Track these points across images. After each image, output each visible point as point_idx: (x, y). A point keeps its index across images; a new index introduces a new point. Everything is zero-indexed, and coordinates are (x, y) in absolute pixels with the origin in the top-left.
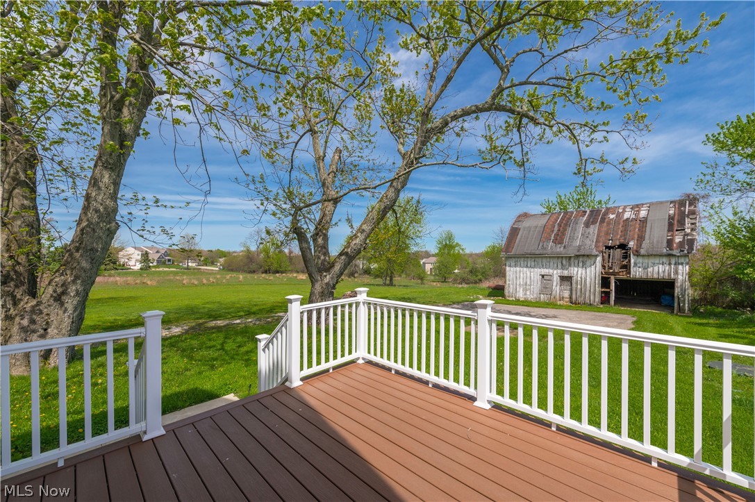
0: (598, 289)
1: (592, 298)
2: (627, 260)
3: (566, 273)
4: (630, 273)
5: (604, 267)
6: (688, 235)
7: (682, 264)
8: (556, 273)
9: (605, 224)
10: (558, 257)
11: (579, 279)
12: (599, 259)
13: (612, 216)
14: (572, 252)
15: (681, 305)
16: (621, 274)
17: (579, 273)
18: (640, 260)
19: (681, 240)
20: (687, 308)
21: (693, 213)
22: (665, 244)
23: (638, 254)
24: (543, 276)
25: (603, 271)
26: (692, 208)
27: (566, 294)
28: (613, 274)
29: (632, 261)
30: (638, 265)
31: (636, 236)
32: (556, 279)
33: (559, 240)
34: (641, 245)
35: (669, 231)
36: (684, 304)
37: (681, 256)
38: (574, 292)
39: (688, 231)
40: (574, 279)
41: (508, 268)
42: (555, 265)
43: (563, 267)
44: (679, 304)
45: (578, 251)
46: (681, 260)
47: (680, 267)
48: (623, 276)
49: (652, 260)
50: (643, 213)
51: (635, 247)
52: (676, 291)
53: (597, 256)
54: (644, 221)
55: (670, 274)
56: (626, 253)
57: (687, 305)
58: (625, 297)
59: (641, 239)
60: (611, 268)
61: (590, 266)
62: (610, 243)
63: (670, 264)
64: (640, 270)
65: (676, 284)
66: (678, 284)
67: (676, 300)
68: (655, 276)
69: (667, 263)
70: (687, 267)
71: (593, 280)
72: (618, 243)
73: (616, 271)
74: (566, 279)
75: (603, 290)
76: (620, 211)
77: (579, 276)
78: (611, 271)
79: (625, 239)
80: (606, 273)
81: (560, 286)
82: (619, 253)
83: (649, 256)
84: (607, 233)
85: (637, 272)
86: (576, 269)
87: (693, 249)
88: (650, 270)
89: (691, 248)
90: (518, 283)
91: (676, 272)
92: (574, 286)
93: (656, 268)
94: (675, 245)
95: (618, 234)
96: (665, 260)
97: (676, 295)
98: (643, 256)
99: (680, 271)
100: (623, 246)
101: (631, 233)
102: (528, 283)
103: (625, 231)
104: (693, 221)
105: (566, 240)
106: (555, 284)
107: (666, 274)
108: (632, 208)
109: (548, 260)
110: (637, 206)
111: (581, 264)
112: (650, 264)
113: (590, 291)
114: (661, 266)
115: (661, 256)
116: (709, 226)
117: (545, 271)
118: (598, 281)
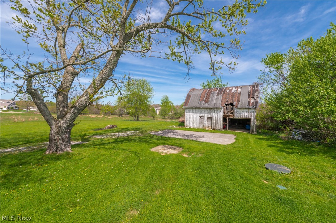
0: (222, 123)
1: (220, 127)
2: (233, 110)
3: (209, 116)
4: (234, 116)
5: (224, 113)
6: (255, 100)
7: (253, 112)
8: (206, 116)
9: (225, 94)
10: (206, 109)
11: (215, 118)
12: (222, 109)
13: (228, 91)
14: (212, 106)
15: (253, 129)
16: (231, 116)
17: (215, 115)
18: (238, 110)
19: (253, 102)
20: (255, 131)
21: (257, 90)
22: (247, 104)
23: (237, 108)
24: (200, 117)
25: (224, 115)
26: (257, 88)
27: (210, 125)
28: (228, 116)
29: (235, 111)
30: (237, 112)
31: (237, 100)
32: (206, 118)
33: (206, 101)
34: (238, 104)
35: (249, 98)
36: (254, 129)
38: (213, 124)
39: (255, 98)
40: (213, 118)
41: (186, 113)
42: (205, 112)
43: (208, 113)
44: (252, 129)
45: (214, 106)
46: (253, 110)
47: (253, 113)
48: (231, 117)
49: (243, 110)
50: (239, 90)
51: (236, 105)
52: (251, 124)
53: (221, 108)
54: (239, 93)
55: (249, 117)
56: (233, 107)
57: (255, 130)
58: (233, 125)
59: (238, 101)
60: (227, 114)
61: (219, 113)
62: (227, 103)
63: (249, 112)
64: (238, 114)
65: (251, 121)
66: (252, 121)
67: (251, 127)
68: (244, 117)
69: (248, 112)
70: (255, 113)
71: (220, 119)
72: (230, 103)
73: (229, 115)
74: (210, 118)
75: (224, 123)
76: (231, 89)
77: (215, 117)
78: (227, 115)
79: (232, 101)
80: (225, 116)
81: (207, 121)
82: (230, 107)
83: (241, 108)
84: (226, 98)
85: (237, 116)
86: (213, 114)
88: (242, 114)
89: (257, 106)
90: (190, 120)
91: (251, 116)
92: (213, 121)
93: (244, 114)
94: (251, 104)
95: (230, 99)
96: (247, 110)
97: (251, 125)
98: (239, 108)
99: (253, 115)
100: (232, 104)
101: (235, 99)
102: (194, 120)
103: (232, 98)
104: (257, 94)
105: (210, 101)
106: (205, 121)
107: (248, 117)
108: (235, 88)
109: (202, 110)
110: (237, 87)
111: (215, 112)
112: (242, 112)
113: (219, 123)
114: (246, 113)
115: (246, 108)
116: (263, 96)
117: (201, 115)
118: (222, 119)
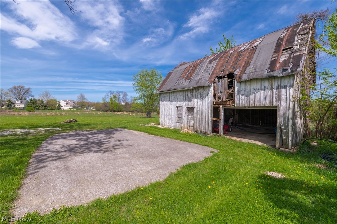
0: (211, 119)
1: (206, 127)
2: (232, 89)
3: (190, 105)
4: (234, 102)
5: (215, 96)
6: (294, 52)
7: (285, 87)
8: (184, 105)
9: (223, 59)
10: (185, 90)
11: (198, 109)
12: (211, 89)
13: (231, 52)
14: (194, 85)
15: (284, 138)
16: (228, 103)
17: (199, 104)
18: (243, 86)
19: (286, 59)
20: (290, 142)
22: (268, 65)
23: (241, 81)
24: (178, 107)
25: (214, 101)
27: (191, 123)
28: (222, 103)
29: (236, 89)
30: (241, 93)
31: (243, 63)
32: (185, 110)
33: (188, 78)
34: (245, 71)
35: (275, 52)
36: (288, 137)
37: (283, 77)
38: (195, 122)
39: (296, 48)
40: (195, 109)
41: (160, 102)
42: (184, 98)
43: (189, 100)
44: (281, 136)
45: (197, 83)
46: (285, 82)
47: (283, 91)
48: (229, 106)
49: (254, 86)
50: (256, 44)
51: (240, 74)
52: (278, 121)
54: (254, 49)
55: (271, 102)
56: (232, 81)
57: (290, 138)
59: (247, 65)
60: (220, 98)
61: (206, 97)
63: (272, 89)
64: (243, 97)
65: (279, 113)
66: (281, 112)
67: (278, 131)
68: (257, 104)
69: (269, 87)
70: (292, 90)
71: (207, 110)
72: (228, 73)
73: (224, 100)
74: (191, 110)
75: (215, 119)
76: (240, 47)
77: (198, 106)
78: (220, 100)
79: (234, 68)
80: (216, 103)
81: (188, 116)
82: (226, 82)
83: (250, 80)
84: (222, 66)
85: (241, 101)
86: (196, 100)
87: (299, 66)
88: (252, 97)
90: (165, 114)
91: (279, 99)
92: (195, 115)
93: (257, 95)
94: (278, 65)
95: (230, 65)
96: (266, 84)
97: (278, 125)
98: (245, 82)
99: (283, 97)
100: (231, 76)
101: (240, 62)
102: (170, 114)
103: (235, 62)
105: (192, 78)
106: (184, 114)
107: (268, 101)
108: (250, 43)
111: (199, 96)
112: (252, 91)
113: (205, 120)
114: (262, 92)
115: (262, 79)
117: (179, 103)
118: (211, 111)
